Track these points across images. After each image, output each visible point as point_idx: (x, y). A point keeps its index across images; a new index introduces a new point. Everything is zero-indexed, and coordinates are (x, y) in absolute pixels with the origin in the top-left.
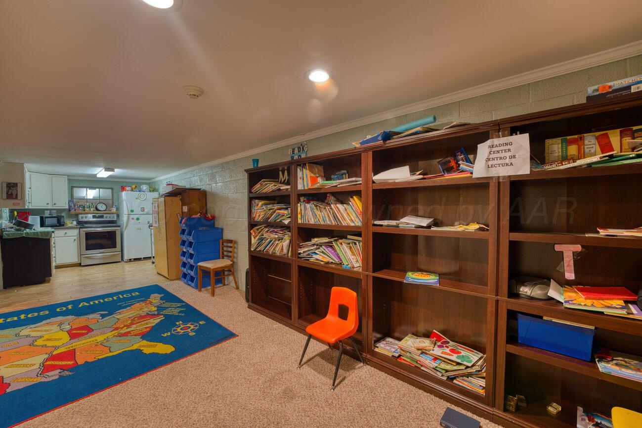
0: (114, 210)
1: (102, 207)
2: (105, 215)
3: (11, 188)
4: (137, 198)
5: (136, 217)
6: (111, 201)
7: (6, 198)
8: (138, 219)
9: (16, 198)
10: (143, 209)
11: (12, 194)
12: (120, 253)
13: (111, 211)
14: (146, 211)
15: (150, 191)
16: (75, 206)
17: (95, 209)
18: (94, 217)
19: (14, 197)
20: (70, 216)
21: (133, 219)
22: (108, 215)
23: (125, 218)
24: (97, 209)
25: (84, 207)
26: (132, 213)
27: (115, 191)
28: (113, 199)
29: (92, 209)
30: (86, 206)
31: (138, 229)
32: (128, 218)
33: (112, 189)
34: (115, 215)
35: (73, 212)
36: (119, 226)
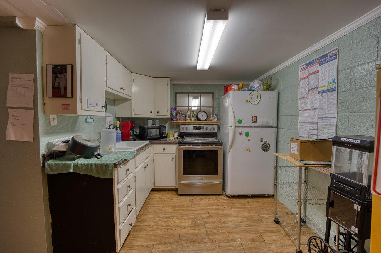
0: (215, 120)
1: (202, 116)
2: (205, 126)
3: (58, 75)
4: (247, 101)
5: (244, 131)
6: (211, 109)
7: (51, 96)
8: (247, 134)
9: (65, 95)
10: (255, 119)
11: (59, 88)
12: (221, 182)
13: (211, 120)
14: (260, 121)
15: (264, 90)
16: (177, 114)
17: (195, 118)
18: (195, 128)
19: (62, 93)
20: (172, 126)
21: (241, 134)
22: (209, 126)
23: (230, 132)
24: (198, 119)
25: (185, 116)
26: (241, 125)
27: (216, 96)
28: (213, 107)
29: (193, 119)
30: (187, 115)
31: (247, 150)
32: (235, 132)
33: (213, 94)
34: (216, 126)
35: (174, 122)
36: (221, 144)
